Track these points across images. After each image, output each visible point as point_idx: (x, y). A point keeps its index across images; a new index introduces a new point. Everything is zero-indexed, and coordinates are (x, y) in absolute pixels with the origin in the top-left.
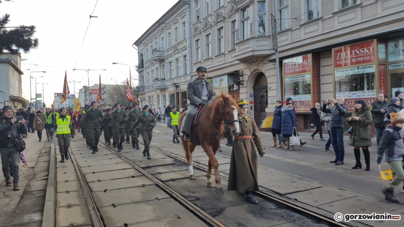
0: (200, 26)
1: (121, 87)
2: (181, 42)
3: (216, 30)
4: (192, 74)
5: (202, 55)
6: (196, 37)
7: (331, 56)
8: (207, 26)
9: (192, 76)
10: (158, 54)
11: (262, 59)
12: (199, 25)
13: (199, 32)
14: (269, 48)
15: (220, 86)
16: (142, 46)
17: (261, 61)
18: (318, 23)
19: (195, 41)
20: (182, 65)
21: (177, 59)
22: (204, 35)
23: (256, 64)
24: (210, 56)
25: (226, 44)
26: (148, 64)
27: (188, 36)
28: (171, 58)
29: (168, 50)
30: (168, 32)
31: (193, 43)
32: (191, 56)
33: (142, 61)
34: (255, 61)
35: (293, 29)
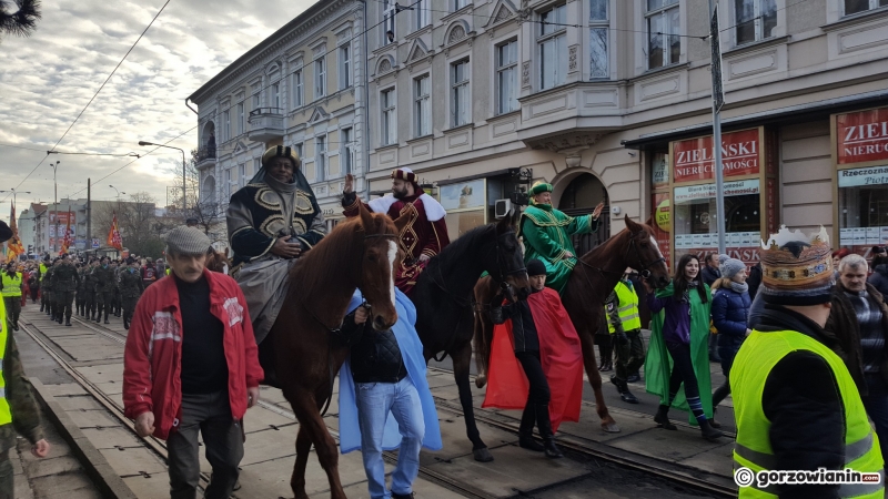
0: (397, 56)
1: (129, 208)
2: (337, 95)
3: (448, 66)
4: (368, 177)
5: (402, 128)
6: (383, 82)
7: (829, 134)
8: (417, 56)
9: (370, 181)
10: (265, 122)
11: (593, 141)
12: (393, 53)
13: (392, 70)
14: (617, 112)
15: (461, 207)
16: (212, 105)
17: (591, 145)
18: (775, 52)
19: (379, 94)
20: (337, 152)
21: (322, 138)
22: (408, 78)
23: (574, 151)
24: (427, 130)
25: (478, 104)
26: (228, 150)
27: (357, 80)
28: (302, 134)
29: (293, 114)
30: (294, 68)
31: (375, 96)
32: (367, 130)
33: (212, 140)
34: (573, 143)
35: (695, 64)
